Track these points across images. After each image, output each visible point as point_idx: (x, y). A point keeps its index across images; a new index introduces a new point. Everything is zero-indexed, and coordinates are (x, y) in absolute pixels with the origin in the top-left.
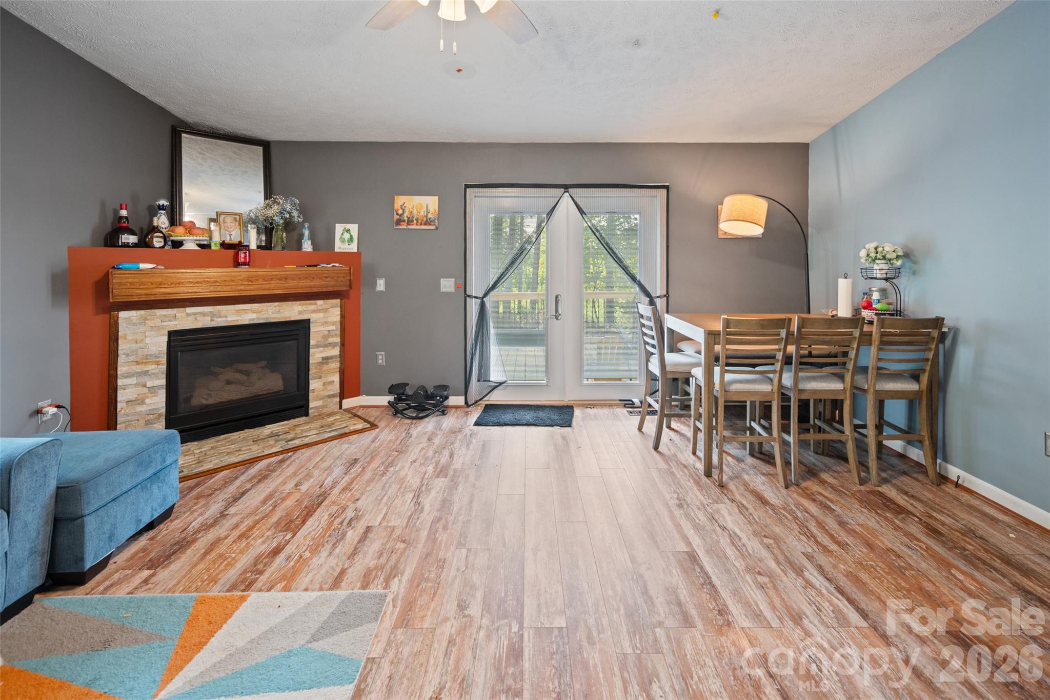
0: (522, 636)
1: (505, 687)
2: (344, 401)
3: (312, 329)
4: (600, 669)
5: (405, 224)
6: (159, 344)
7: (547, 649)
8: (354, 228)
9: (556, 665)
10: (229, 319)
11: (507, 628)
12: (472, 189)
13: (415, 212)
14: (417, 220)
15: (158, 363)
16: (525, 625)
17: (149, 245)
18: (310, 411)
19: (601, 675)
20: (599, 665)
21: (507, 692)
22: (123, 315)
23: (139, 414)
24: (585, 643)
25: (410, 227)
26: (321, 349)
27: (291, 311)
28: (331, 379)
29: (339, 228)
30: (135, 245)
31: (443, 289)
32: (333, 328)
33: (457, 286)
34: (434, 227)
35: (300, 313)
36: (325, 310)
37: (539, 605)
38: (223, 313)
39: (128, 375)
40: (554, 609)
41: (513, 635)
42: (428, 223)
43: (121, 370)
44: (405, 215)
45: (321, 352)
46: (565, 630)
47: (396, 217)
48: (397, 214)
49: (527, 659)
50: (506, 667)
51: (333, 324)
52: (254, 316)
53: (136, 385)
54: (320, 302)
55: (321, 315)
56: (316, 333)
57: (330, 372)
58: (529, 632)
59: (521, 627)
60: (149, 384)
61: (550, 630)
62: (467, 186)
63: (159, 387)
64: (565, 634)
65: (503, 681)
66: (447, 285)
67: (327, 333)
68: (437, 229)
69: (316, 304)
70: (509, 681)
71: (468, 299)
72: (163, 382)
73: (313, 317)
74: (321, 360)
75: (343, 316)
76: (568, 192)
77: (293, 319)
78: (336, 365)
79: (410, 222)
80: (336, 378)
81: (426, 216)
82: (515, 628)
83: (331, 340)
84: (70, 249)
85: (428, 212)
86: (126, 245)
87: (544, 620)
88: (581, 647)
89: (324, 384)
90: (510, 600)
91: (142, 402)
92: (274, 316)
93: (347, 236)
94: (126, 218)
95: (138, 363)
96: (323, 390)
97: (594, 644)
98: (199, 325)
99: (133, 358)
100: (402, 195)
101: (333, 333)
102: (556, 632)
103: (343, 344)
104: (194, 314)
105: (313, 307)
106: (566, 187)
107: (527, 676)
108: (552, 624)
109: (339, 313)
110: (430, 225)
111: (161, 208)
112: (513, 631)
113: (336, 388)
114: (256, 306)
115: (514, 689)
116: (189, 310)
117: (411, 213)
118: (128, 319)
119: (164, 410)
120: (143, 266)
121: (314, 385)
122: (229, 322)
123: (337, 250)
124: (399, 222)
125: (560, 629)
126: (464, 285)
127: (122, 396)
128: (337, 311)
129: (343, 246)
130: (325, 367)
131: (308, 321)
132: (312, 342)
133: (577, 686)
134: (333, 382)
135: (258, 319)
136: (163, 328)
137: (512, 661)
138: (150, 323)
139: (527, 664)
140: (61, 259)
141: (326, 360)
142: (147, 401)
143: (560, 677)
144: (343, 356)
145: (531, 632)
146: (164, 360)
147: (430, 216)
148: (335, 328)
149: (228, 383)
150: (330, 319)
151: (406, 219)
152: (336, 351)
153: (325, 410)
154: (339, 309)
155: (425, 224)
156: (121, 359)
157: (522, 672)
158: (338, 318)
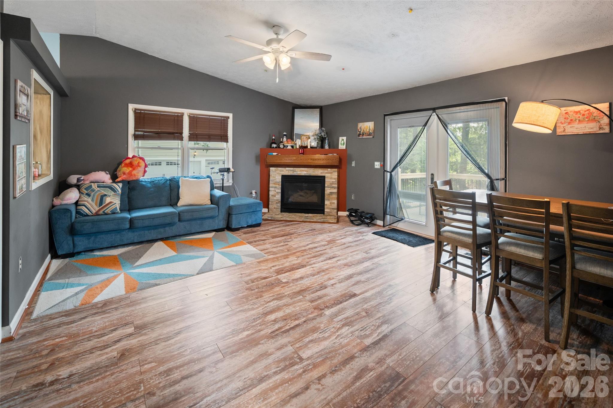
2: (339, 212)
3: (326, 180)
5: (361, 136)
6: (279, 179)
8: (345, 138)
10: (298, 173)
12: (387, 116)
13: (365, 130)
14: (366, 134)
15: (279, 185)
17: (279, 147)
18: (325, 213)
22: (271, 168)
23: (274, 200)
25: (363, 137)
26: (330, 188)
27: (318, 172)
28: (333, 201)
29: (341, 138)
30: (276, 147)
31: (376, 167)
32: (334, 180)
33: (381, 166)
34: (372, 137)
35: (321, 173)
36: (331, 173)
38: (296, 171)
39: (272, 187)
42: (370, 135)
43: (271, 185)
44: (362, 131)
45: (330, 190)
47: (358, 133)
48: (359, 131)
51: (335, 179)
52: (305, 173)
53: (274, 190)
54: (329, 169)
55: (330, 175)
56: (328, 181)
57: (333, 199)
60: (277, 191)
62: (385, 115)
63: (279, 192)
66: (377, 165)
67: (332, 182)
68: (373, 137)
69: (327, 170)
71: (385, 173)
72: (280, 191)
73: (326, 175)
74: (329, 193)
75: (339, 176)
76: (435, 112)
77: (319, 175)
78: (335, 196)
79: (363, 134)
80: (335, 202)
81: (369, 132)
83: (334, 185)
84: (261, 149)
85: (370, 130)
86: (273, 147)
89: (330, 203)
91: (275, 197)
92: (312, 173)
93: (343, 142)
94: (274, 139)
95: (274, 184)
96: (330, 205)
98: (289, 174)
99: (273, 182)
100: (360, 122)
101: (335, 183)
103: (338, 188)
104: (288, 170)
105: (326, 171)
106: (434, 110)
109: (337, 174)
110: (370, 136)
111: (285, 135)
113: (335, 206)
114: (306, 169)
116: (287, 169)
117: (364, 130)
118: (272, 170)
119: (280, 200)
120: (274, 154)
121: (327, 202)
122: (298, 174)
123: (339, 148)
124: (359, 135)
126: (384, 166)
127: (271, 193)
128: (336, 174)
129: (341, 146)
130: (331, 196)
131: (324, 177)
132: (326, 185)
134: (334, 203)
135: (307, 174)
136: (280, 174)
138: (277, 172)
140: (258, 151)
141: (331, 193)
142: (276, 196)
144: (338, 193)
146: (280, 184)
147: (370, 131)
148: (335, 181)
149: (301, 196)
150: (333, 177)
151: (362, 133)
152: (335, 191)
153: (331, 214)
154: (337, 173)
155: (369, 136)
156: (271, 182)
158: (337, 177)
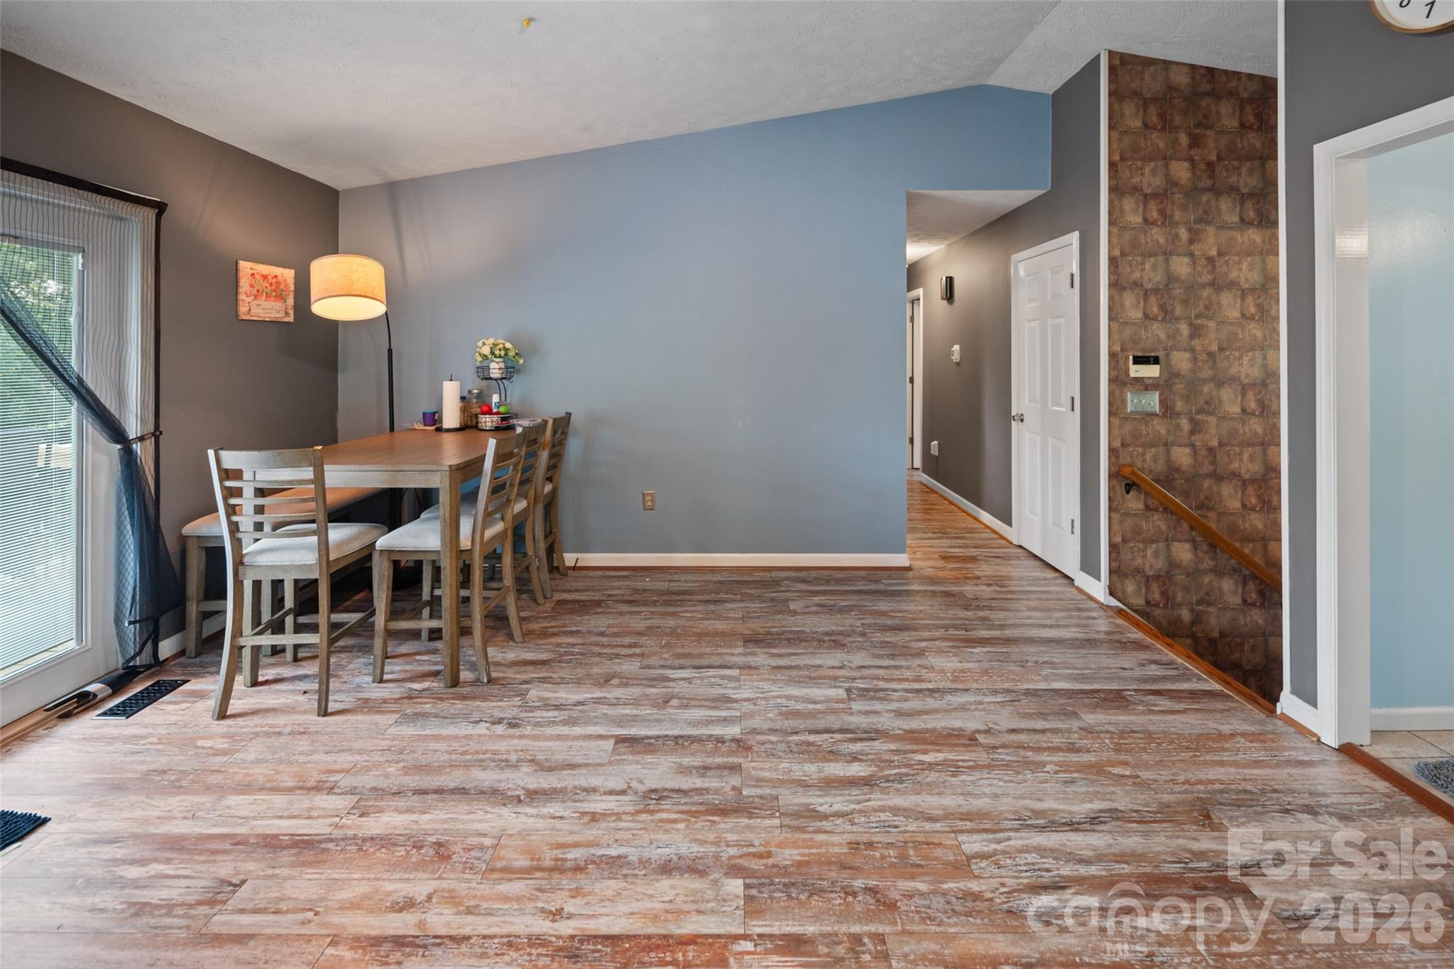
0: (761, 936)
1: (849, 956)
4: (806, 851)
7: (782, 904)
9: (806, 894)
11: (746, 957)
16: (742, 931)
19: (815, 851)
20: (801, 851)
21: (857, 953)
24: (770, 861)
37: (700, 912)
40: (709, 892)
41: (759, 949)
46: (748, 881)
49: (802, 928)
50: (819, 956)
58: (754, 926)
59: (745, 937)
61: (749, 899)
64: (755, 881)
65: (842, 959)
70: (841, 950)
82: (748, 946)
87: (730, 906)
88: (773, 866)
90: (684, 955)
97: (770, 852)
102: (754, 892)
107: (829, 928)
108: (738, 897)
112: (753, 949)
115: (850, 942)
125: (747, 886)
133: (833, 874)
137: (808, 948)
139: (810, 929)
143: (823, 891)
145: (754, 923)
157: (824, 935)
